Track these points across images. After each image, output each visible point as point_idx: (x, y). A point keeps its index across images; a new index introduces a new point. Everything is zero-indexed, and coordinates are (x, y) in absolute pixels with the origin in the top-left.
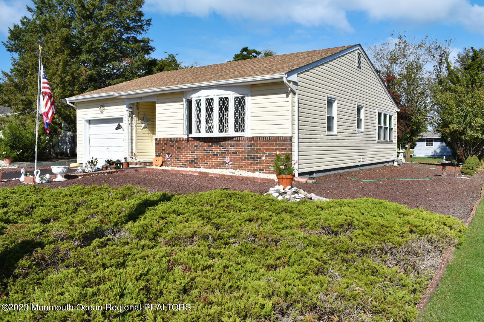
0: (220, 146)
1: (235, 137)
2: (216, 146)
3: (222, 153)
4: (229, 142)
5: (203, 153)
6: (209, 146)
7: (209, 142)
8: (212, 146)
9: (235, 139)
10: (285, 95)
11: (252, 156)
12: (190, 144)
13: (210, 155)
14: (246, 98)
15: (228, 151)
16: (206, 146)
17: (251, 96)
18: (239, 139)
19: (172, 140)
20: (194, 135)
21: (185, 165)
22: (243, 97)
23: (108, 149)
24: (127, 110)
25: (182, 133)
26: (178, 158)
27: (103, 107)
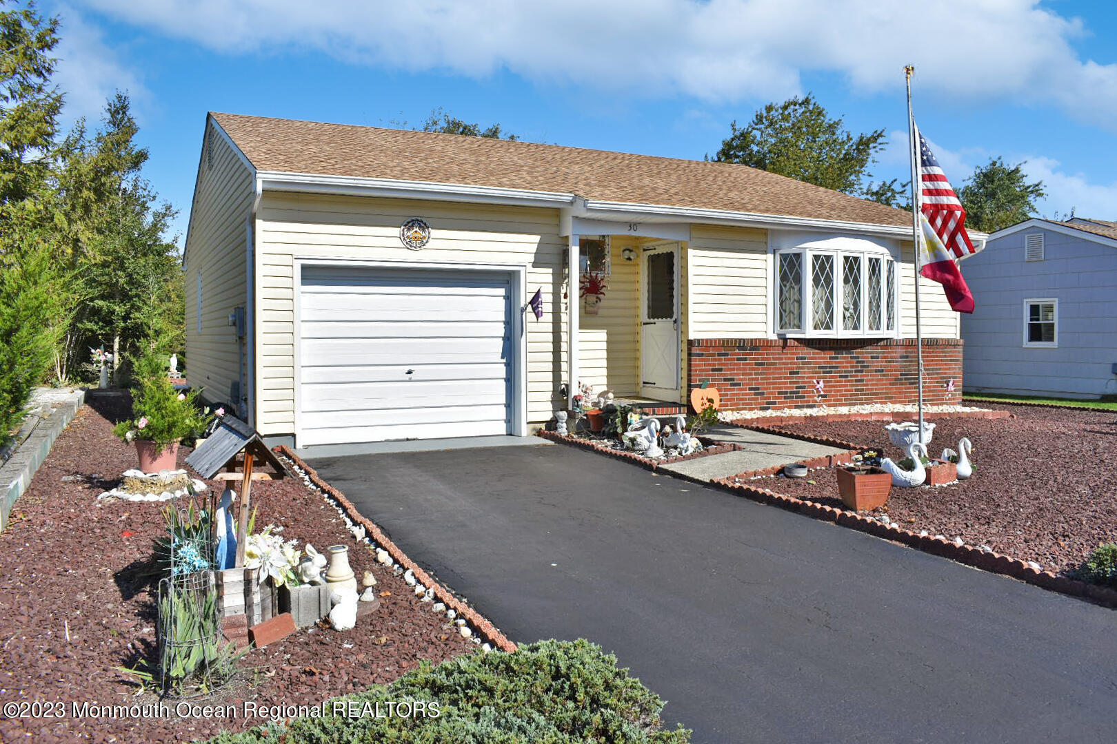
0: (852, 358)
1: (887, 339)
2: (844, 358)
3: (856, 371)
4: (869, 349)
5: (817, 373)
6: (830, 358)
7: (831, 349)
8: (837, 358)
9: (882, 343)
11: (907, 375)
12: (787, 354)
14: (895, 263)
16: (824, 357)
17: (903, 261)
18: (887, 343)
19: (741, 345)
20: (811, 333)
21: (775, 403)
22: (892, 261)
23: (410, 372)
24: (575, 252)
25: (762, 327)
26: (758, 389)
27: (424, 230)
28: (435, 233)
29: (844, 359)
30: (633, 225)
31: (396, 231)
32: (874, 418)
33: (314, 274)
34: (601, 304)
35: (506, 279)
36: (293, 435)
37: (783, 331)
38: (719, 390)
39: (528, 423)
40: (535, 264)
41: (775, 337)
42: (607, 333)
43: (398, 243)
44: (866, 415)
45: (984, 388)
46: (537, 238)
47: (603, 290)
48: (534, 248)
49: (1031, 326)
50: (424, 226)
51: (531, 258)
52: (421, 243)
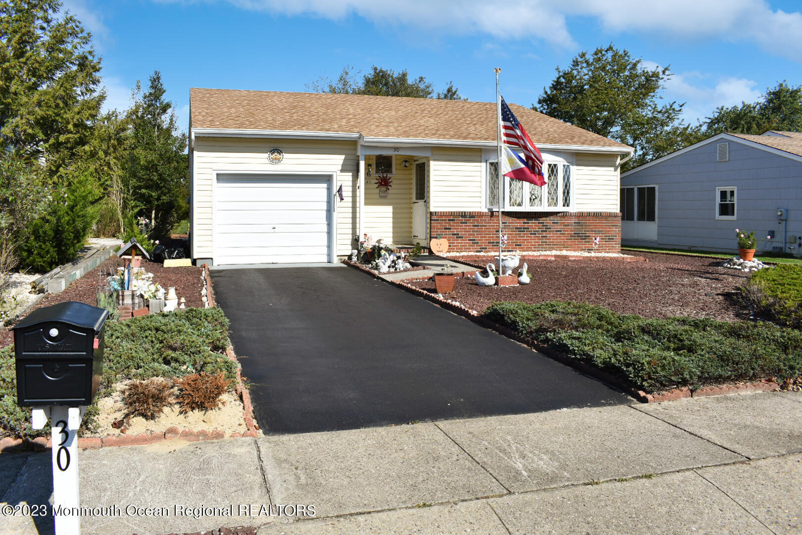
0: (539, 223)
1: (562, 212)
3: (542, 231)
4: (552, 218)
5: (514, 231)
6: (524, 223)
7: (524, 218)
8: (528, 223)
9: (560, 214)
10: (613, 169)
11: (579, 234)
12: (493, 220)
13: (525, 234)
14: (571, 166)
15: (550, 228)
16: (519, 223)
17: (577, 165)
18: (564, 215)
19: (463, 215)
20: (508, 208)
21: (486, 248)
22: (568, 166)
23: (274, 228)
24: (362, 164)
25: (478, 204)
26: (474, 240)
27: (280, 154)
28: (286, 155)
29: (533, 224)
30: (396, 149)
31: (266, 155)
32: (541, 258)
33: (223, 177)
34: (389, 192)
35: (327, 179)
36: (212, 259)
37: (491, 207)
38: (448, 240)
39: (338, 256)
40: (342, 171)
41: (486, 211)
42: (393, 208)
43: (267, 161)
44: (537, 256)
45: (693, 247)
46: (343, 157)
47: (391, 184)
48: (341, 162)
49: (721, 205)
50: (280, 152)
51: (340, 168)
52: (279, 160)
